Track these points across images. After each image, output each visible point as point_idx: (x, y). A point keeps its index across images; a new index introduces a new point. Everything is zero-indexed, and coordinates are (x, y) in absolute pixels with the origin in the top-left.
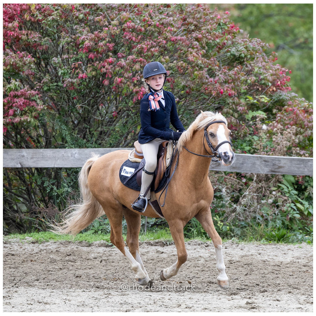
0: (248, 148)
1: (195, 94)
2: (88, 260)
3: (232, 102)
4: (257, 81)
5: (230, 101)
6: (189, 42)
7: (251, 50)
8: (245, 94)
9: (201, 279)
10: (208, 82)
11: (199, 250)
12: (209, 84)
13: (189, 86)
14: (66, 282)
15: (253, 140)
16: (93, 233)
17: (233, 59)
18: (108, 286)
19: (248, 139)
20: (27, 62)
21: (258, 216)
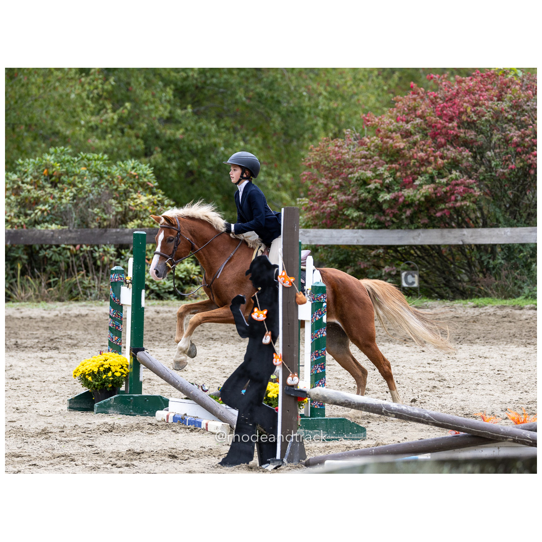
2: (520, 321)
14: (503, 339)
16: (524, 299)
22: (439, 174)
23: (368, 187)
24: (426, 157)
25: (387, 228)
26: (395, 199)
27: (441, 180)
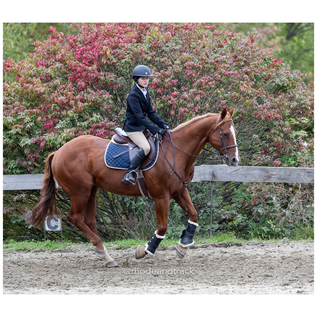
0: (293, 162)
1: (247, 119)
2: (164, 261)
3: (278, 124)
4: (298, 106)
5: (276, 123)
6: (240, 76)
7: (292, 79)
8: (289, 117)
9: (259, 273)
10: (258, 108)
11: (256, 249)
12: (258, 110)
13: (242, 112)
14: (147, 280)
15: (297, 155)
16: (167, 239)
17: (277, 88)
18: (181, 282)
19: (293, 155)
20: (106, 99)
21: (304, 219)
22: (80, 117)
23: (9, 132)
24: (67, 100)
25: (28, 172)
26: (37, 144)
27: (82, 123)
